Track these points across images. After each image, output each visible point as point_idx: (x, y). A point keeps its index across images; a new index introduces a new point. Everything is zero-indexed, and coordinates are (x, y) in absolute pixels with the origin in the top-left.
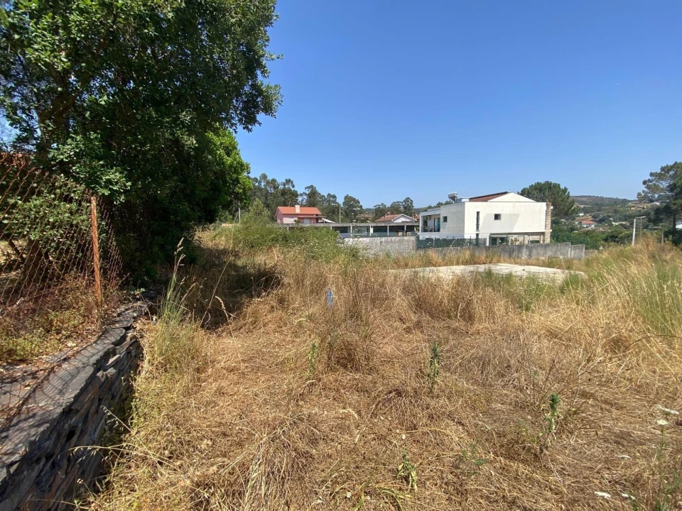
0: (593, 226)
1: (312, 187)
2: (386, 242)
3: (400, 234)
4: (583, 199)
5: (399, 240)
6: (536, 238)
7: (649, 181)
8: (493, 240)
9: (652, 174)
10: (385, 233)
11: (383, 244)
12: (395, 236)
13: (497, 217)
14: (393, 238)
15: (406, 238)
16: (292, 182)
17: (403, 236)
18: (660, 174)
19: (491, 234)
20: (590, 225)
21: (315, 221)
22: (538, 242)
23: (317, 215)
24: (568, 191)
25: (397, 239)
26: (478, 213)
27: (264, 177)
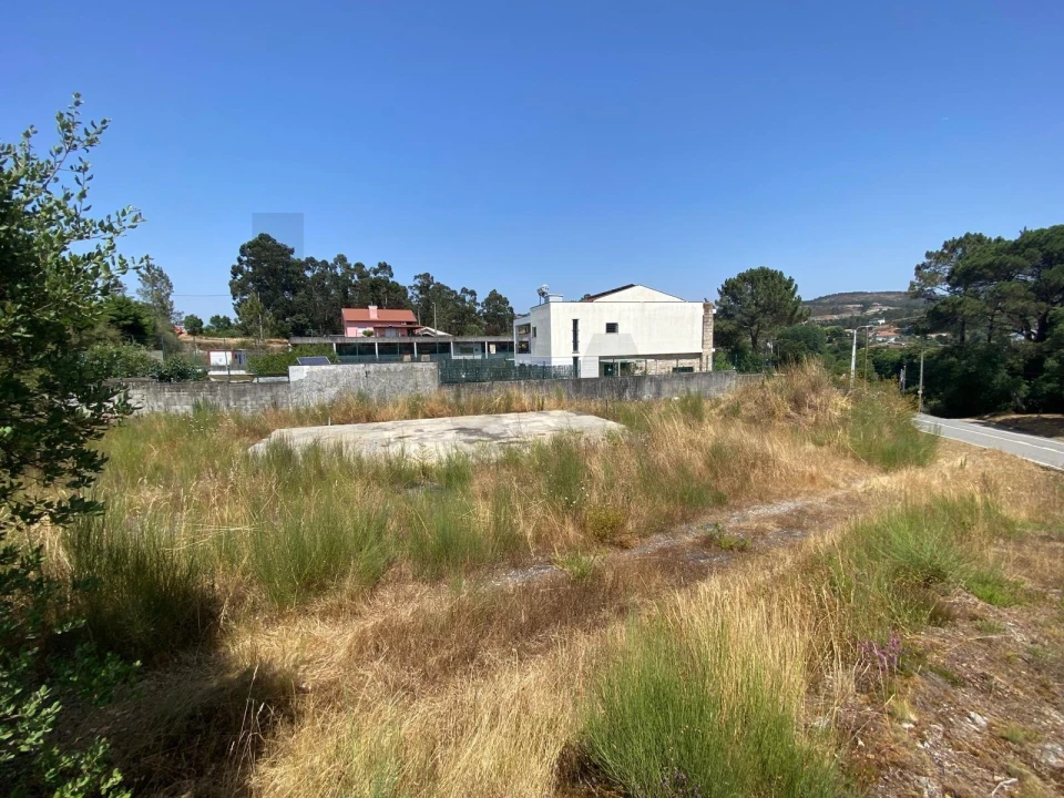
0: (892, 340)
1: (426, 276)
2: (378, 372)
3: (407, 357)
4: (889, 297)
5: (405, 369)
6: (685, 363)
7: (924, 266)
8: (607, 367)
9: (928, 255)
10: (370, 356)
11: (371, 376)
12: (396, 361)
13: (612, 328)
14: (392, 366)
15: (418, 365)
16: (390, 268)
17: (413, 360)
18: (942, 253)
19: (600, 358)
20: (888, 337)
21: (406, 332)
22: (691, 369)
23: (408, 323)
24: (795, 283)
25: (400, 366)
26: (575, 322)
27: (341, 259)
